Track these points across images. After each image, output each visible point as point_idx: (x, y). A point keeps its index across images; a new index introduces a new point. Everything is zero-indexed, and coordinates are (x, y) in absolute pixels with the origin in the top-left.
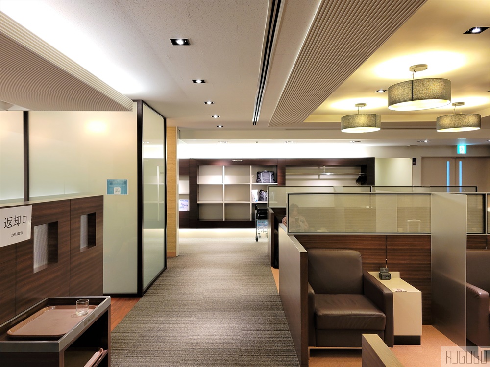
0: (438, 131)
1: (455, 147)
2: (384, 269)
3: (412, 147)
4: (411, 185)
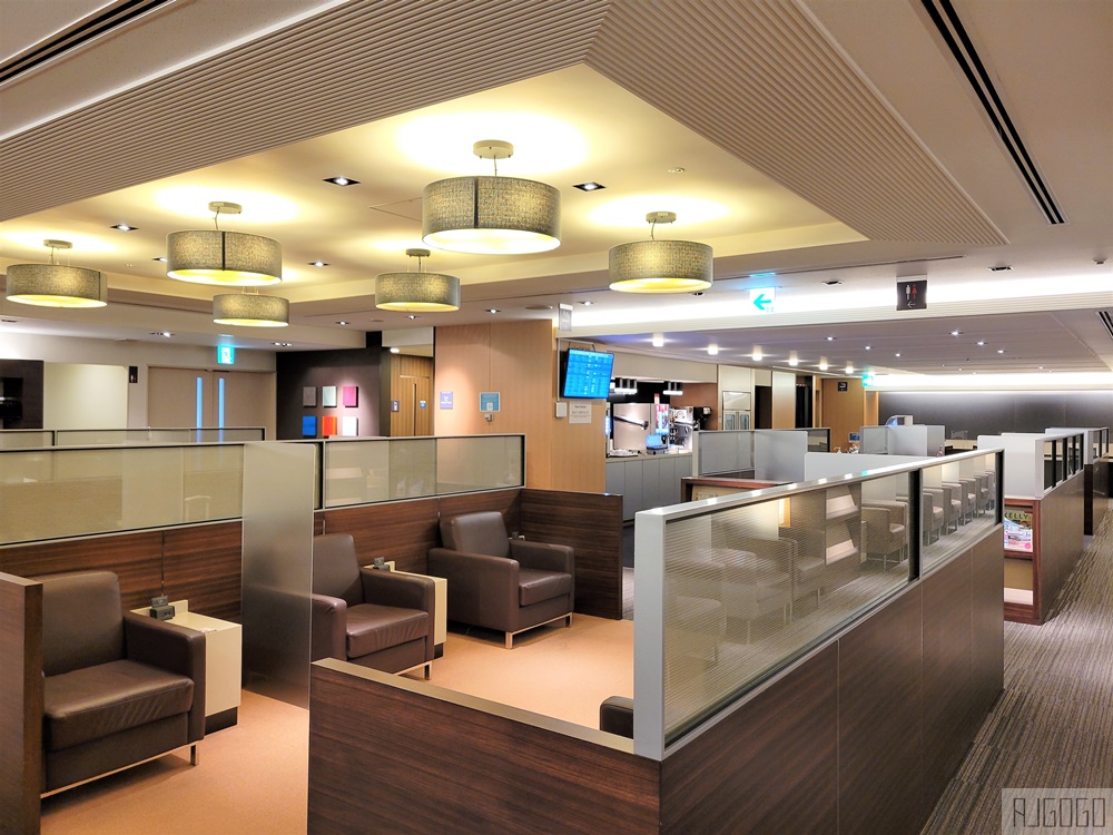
0: (216, 321)
1: (212, 350)
2: (161, 599)
3: (130, 343)
4: (125, 428)
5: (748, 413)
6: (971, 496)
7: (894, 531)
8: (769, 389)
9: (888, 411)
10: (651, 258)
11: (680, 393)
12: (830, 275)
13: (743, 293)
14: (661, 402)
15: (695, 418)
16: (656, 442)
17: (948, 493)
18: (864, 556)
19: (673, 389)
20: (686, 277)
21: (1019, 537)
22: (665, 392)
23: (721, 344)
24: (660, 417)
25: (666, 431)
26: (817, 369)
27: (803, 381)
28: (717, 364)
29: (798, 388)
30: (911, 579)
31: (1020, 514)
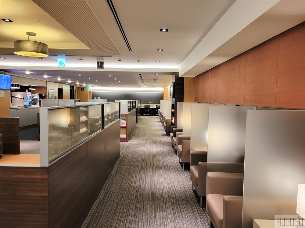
5: (56, 96)
6: (113, 116)
7: (96, 124)
8: (62, 89)
9: (94, 96)
10: (29, 46)
11: (35, 89)
12: (80, 58)
13: (56, 60)
14: (28, 92)
15: (40, 97)
16: (27, 104)
17: (108, 115)
18: (89, 132)
19: (32, 88)
20: (40, 53)
21: (123, 123)
22: (30, 89)
23: (48, 75)
24: (28, 96)
25: (31, 100)
26: (76, 84)
27: (72, 87)
28: (47, 81)
29: (70, 89)
30: (102, 129)
31: (124, 117)
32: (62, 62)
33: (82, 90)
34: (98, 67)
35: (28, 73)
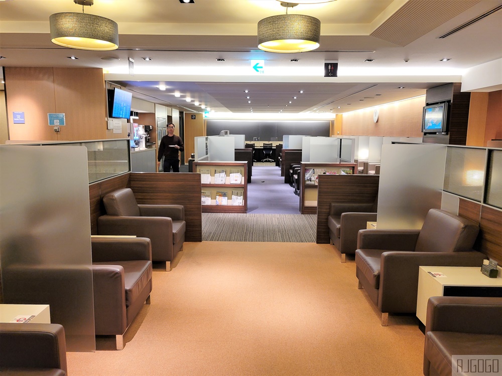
11: (138, 118)
13: (248, 62)
15: (146, 131)
24: (135, 130)
25: (138, 138)
28: (155, 102)
29: (180, 117)
32: (258, 66)
33: (192, 118)
34: (327, 75)
35: (162, 87)
